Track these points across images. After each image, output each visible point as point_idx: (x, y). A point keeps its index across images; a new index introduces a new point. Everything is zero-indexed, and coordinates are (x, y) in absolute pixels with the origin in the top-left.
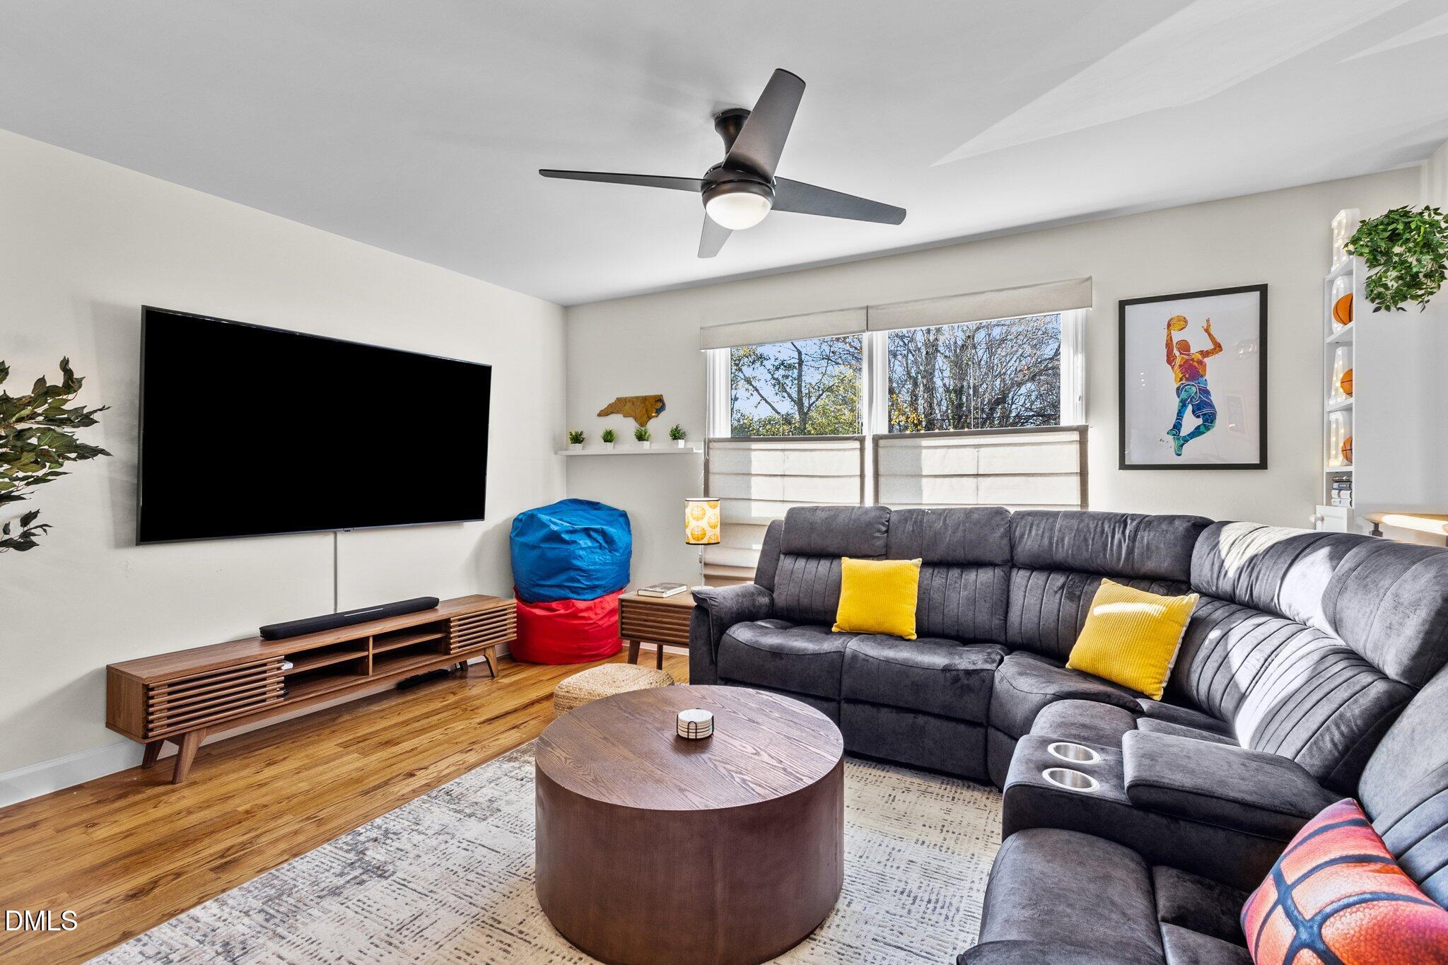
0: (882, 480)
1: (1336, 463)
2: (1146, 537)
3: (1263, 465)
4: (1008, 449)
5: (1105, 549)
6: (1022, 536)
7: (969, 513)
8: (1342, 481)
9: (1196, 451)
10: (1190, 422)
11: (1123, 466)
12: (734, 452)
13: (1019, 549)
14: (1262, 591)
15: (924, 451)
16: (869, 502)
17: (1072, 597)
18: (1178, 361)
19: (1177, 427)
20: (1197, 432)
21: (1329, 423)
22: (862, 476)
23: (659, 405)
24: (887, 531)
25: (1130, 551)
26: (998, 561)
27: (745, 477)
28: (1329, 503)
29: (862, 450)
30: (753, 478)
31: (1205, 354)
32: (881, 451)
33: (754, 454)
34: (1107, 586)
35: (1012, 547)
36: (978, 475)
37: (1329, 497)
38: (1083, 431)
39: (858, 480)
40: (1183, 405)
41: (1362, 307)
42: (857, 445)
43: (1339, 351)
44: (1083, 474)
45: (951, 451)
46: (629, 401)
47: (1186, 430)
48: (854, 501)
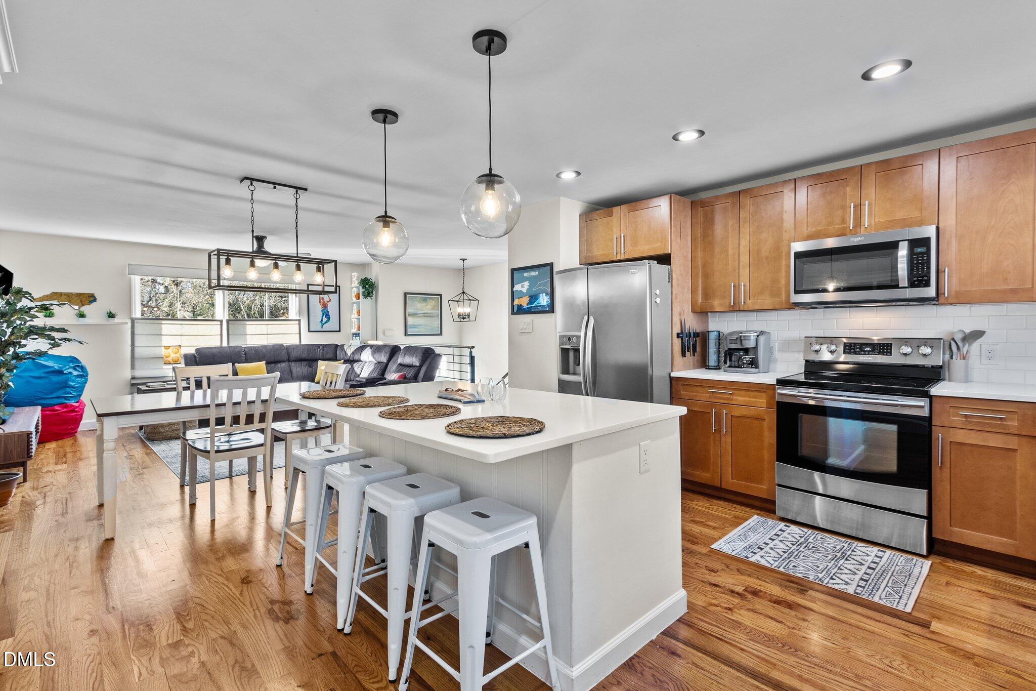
0: (230, 336)
1: (355, 331)
2: (326, 349)
3: (340, 331)
4: (278, 326)
5: (316, 354)
6: (291, 352)
7: (274, 346)
8: (357, 335)
9: (326, 327)
10: (325, 319)
11: (309, 331)
12: (151, 325)
13: (291, 356)
14: (356, 358)
15: (247, 326)
16: (225, 344)
17: (310, 367)
18: (322, 303)
19: (322, 320)
20: (326, 322)
21: (352, 321)
22: (221, 335)
23: (92, 299)
24: (245, 354)
25: (323, 353)
26: (285, 360)
27: (158, 336)
28: (352, 340)
29: (221, 325)
30: (163, 337)
31: (328, 302)
32: (230, 326)
33: (163, 326)
34: (320, 362)
35: (289, 356)
36: (268, 334)
37: (353, 339)
38: (299, 321)
39: (219, 337)
40: (323, 314)
41: (361, 297)
42: (219, 323)
43: (355, 305)
44: (300, 333)
45: (258, 326)
46: (65, 295)
47: (323, 322)
48: (218, 344)
